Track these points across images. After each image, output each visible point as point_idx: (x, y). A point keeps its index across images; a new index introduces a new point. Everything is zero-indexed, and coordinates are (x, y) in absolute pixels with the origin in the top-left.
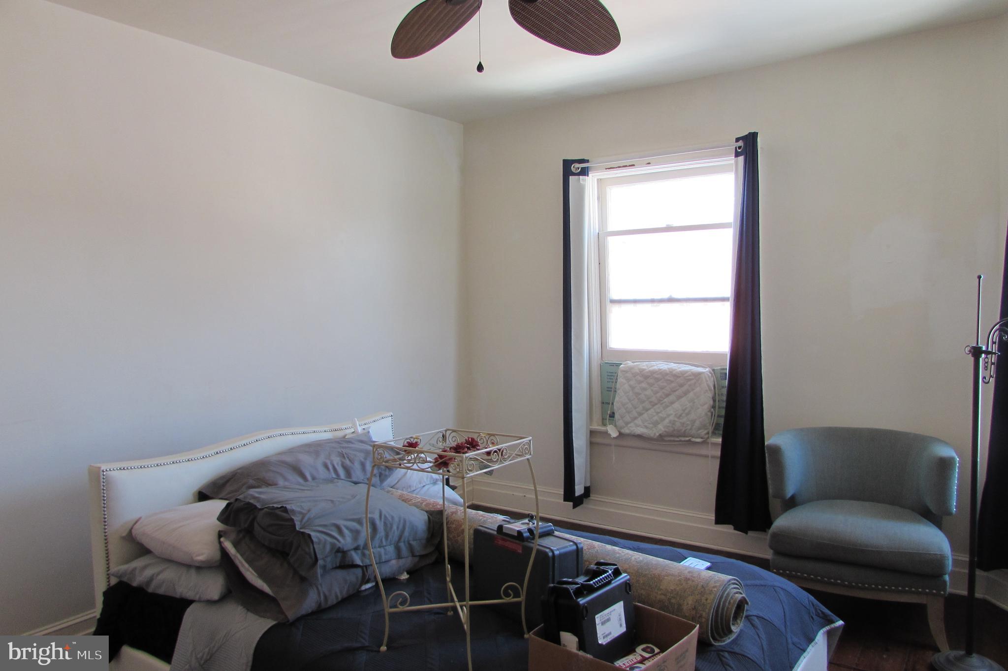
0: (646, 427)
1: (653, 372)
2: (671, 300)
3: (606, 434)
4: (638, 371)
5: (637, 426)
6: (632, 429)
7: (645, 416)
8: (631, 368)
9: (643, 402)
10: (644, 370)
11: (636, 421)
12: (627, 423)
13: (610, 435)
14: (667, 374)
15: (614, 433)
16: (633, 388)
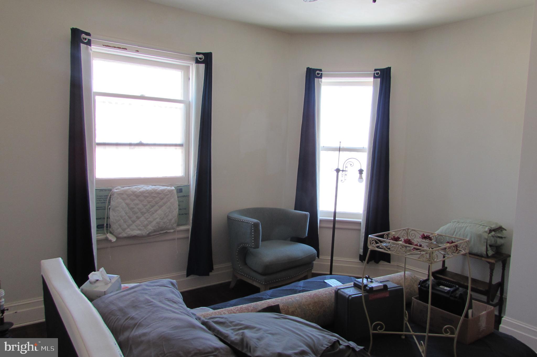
0: (140, 230)
1: (142, 193)
2: (141, 144)
3: (107, 240)
4: (131, 193)
5: (133, 230)
6: (129, 233)
7: (138, 222)
8: (125, 191)
9: (136, 213)
10: (136, 191)
11: (131, 227)
12: (124, 230)
13: (110, 241)
14: (152, 193)
15: (113, 239)
16: (128, 204)
